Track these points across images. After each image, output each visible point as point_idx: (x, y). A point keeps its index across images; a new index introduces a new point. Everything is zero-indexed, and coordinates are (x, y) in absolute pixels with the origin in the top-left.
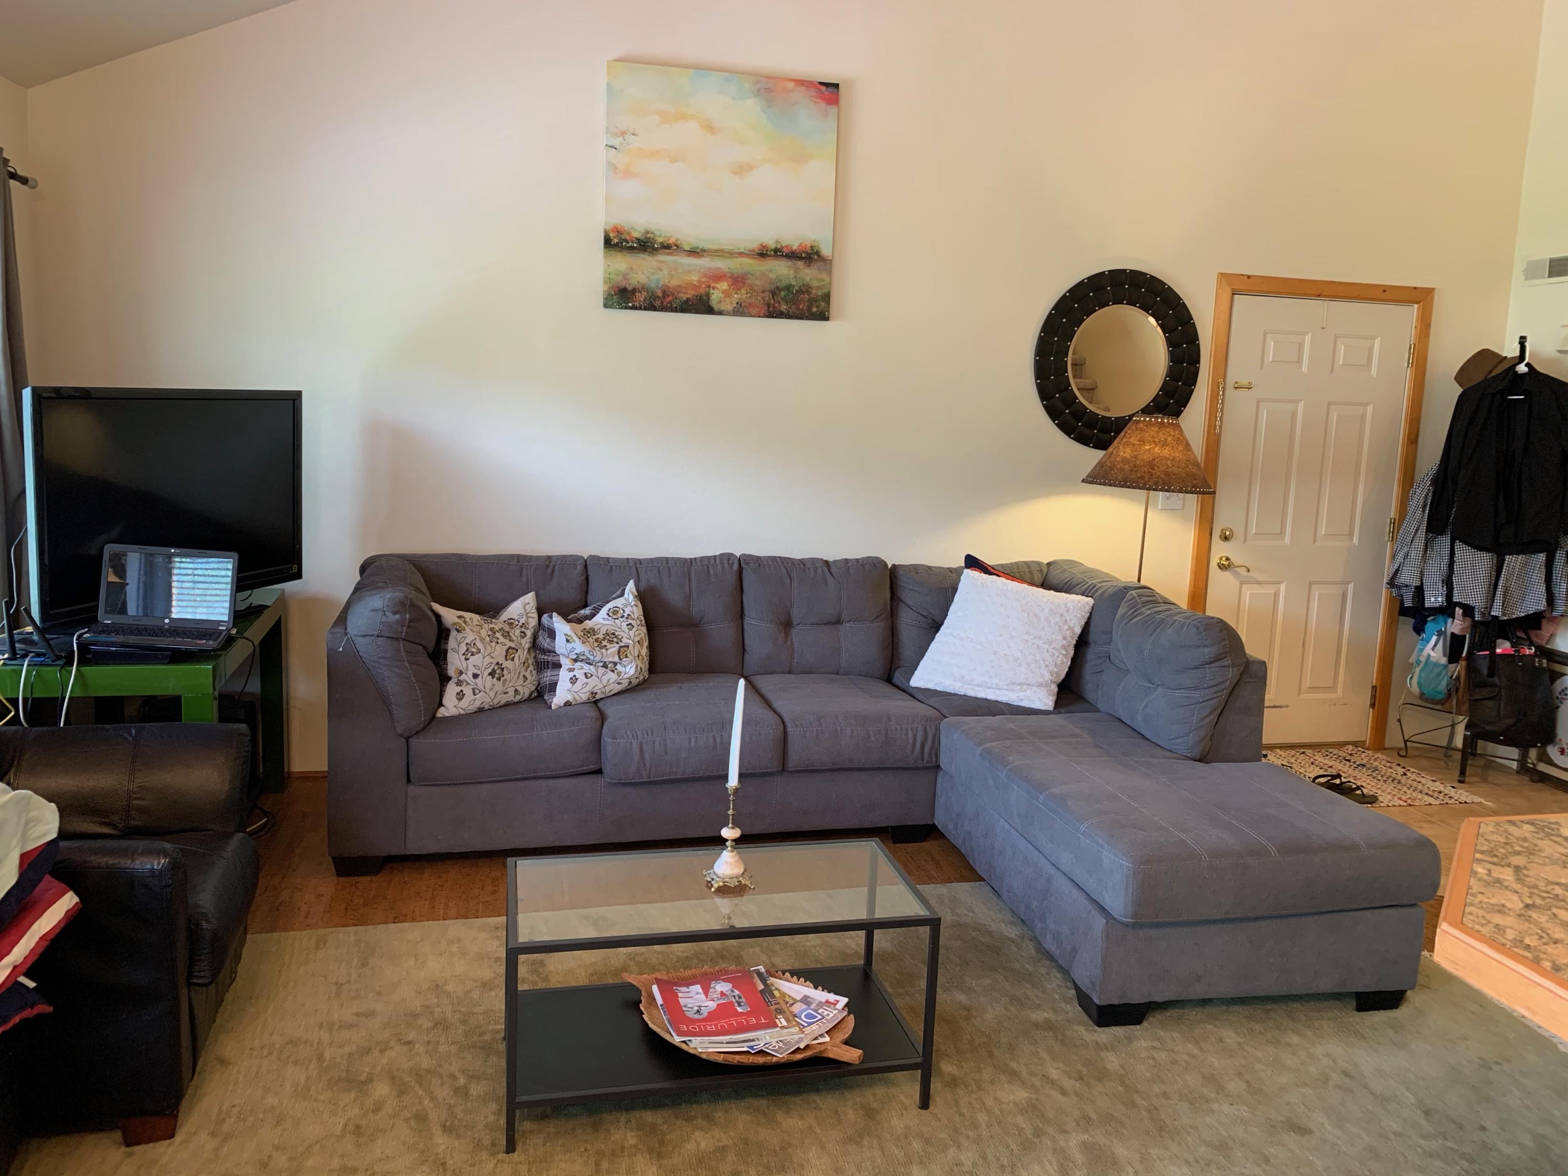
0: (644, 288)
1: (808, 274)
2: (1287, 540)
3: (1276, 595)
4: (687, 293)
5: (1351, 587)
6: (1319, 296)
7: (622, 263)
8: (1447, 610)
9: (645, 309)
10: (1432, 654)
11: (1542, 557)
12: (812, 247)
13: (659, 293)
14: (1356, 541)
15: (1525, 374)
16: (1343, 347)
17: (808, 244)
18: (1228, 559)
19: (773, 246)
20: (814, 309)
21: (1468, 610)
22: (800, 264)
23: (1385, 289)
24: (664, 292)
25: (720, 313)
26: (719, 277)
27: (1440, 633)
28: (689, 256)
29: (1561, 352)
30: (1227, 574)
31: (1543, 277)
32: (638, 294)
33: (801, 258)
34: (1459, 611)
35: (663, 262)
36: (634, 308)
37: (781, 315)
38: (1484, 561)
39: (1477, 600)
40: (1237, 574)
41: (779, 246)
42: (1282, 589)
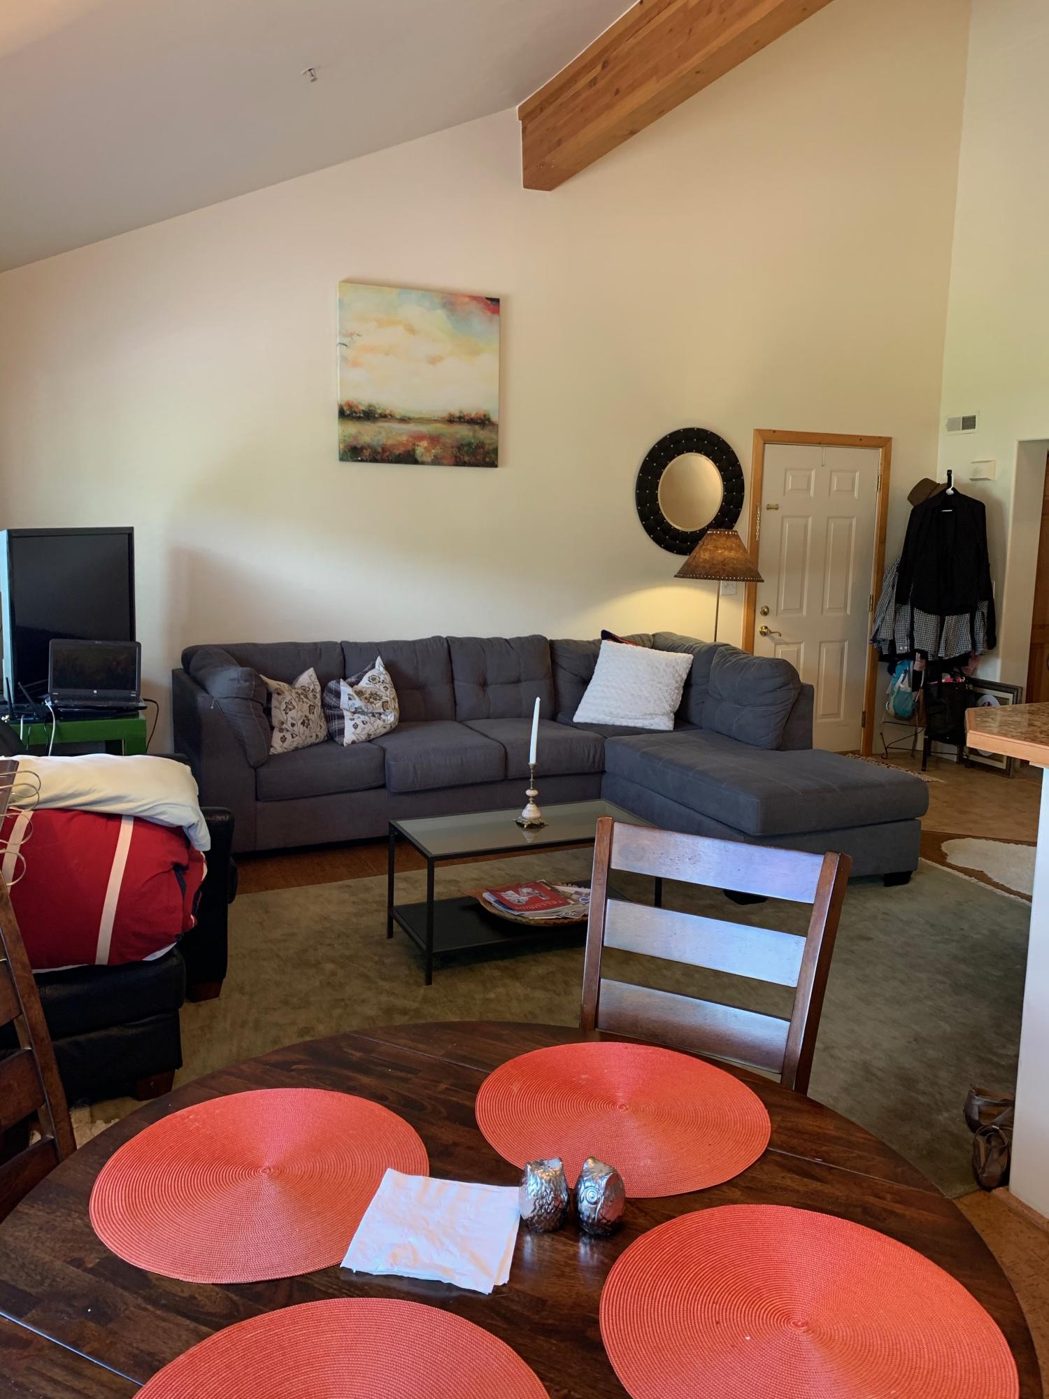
0: (369, 446)
1: (483, 434)
2: (804, 613)
3: (798, 652)
4: (398, 449)
5: (846, 644)
6: (819, 443)
7: (352, 428)
8: (910, 656)
9: (371, 461)
10: (902, 686)
11: (967, 616)
12: (485, 416)
13: (380, 450)
14: (848, 612)
15: (952, 495)
16: (836, 479)
17: (482, 413)
18: (766, 628)
19: (457, 414)
20: (487, 460)
21: (924, 654)
22: (477, 427)
23: (861, 438)
24: (383, 449)
25: (423, 463)
26: (421, 437)
27: (906, 672)
28: (399, 422)
29: (972, 480)
30: (766, 638)
31: (959, 429)
32: (365, 451)
33: (478, 424)
34: (918, 655)
35: (381, 427)
36: (362, 461)
37: (464, 464)
38: (932, 620)
39: (929, 647)
40: (772, 639)
41: (462, 415)
42: (802, 646)
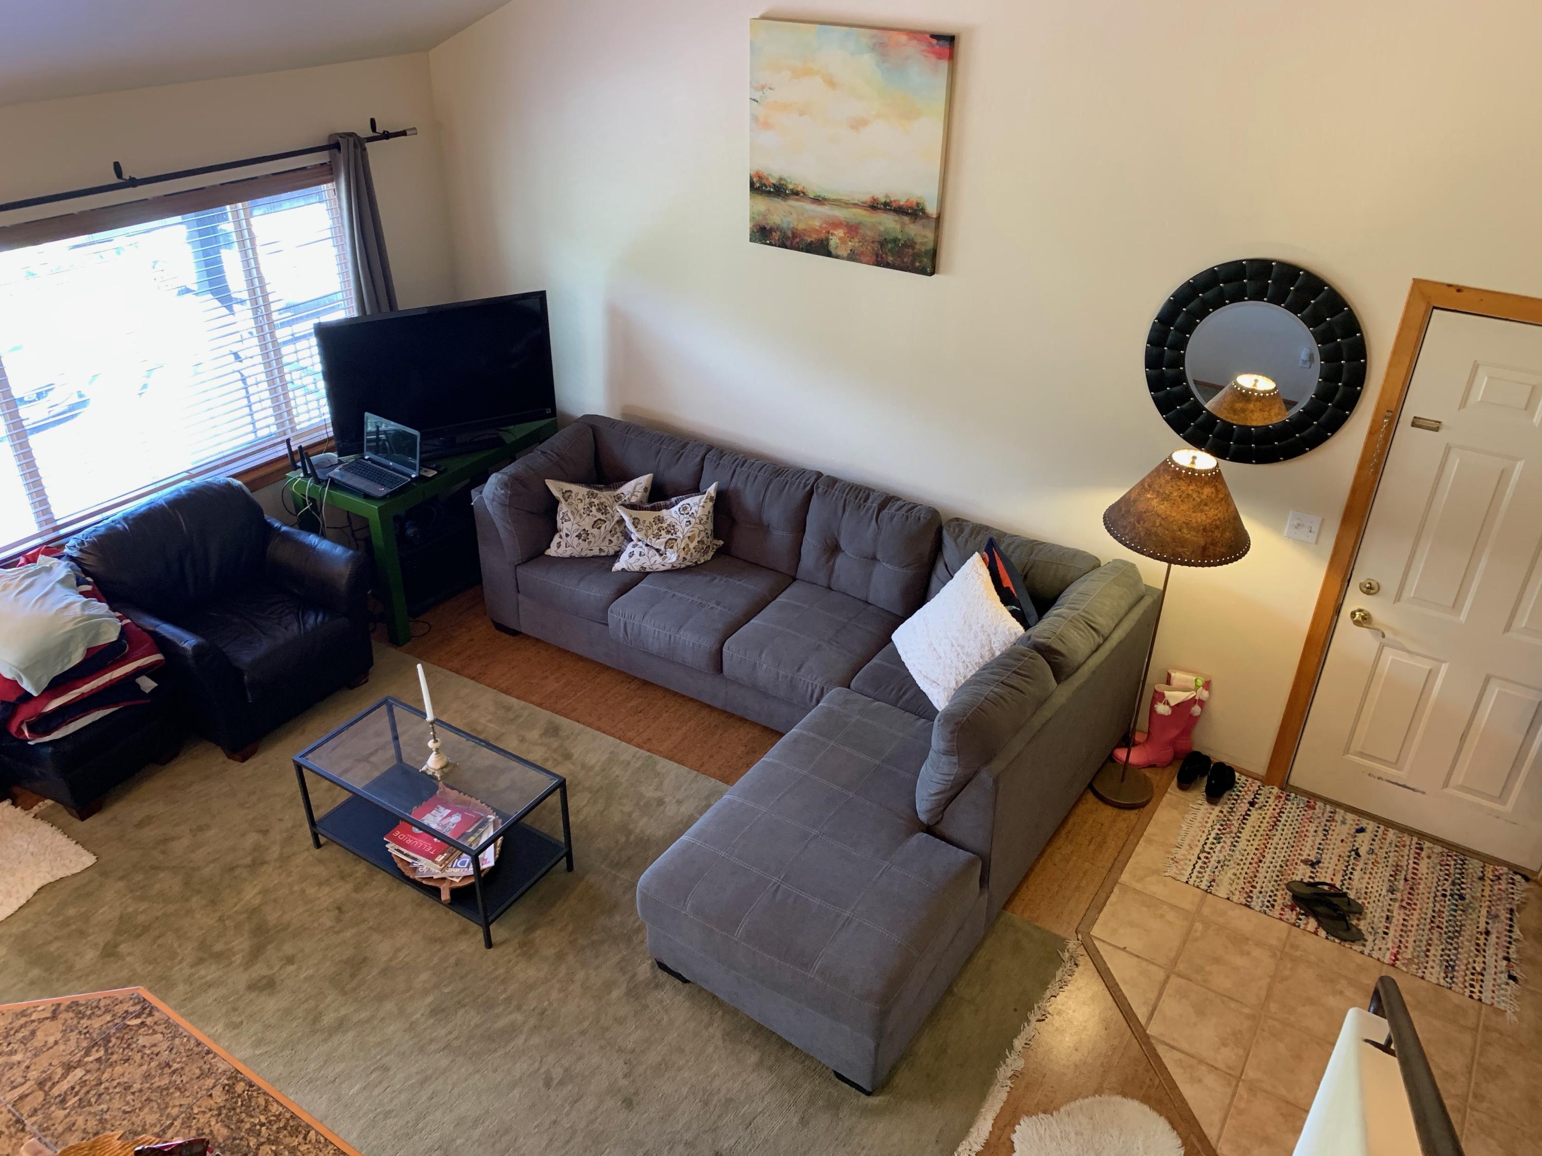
0: (778, 228)
1: (914, 230)
2: (1463, 617)
3: (1431, 675)
4: (810, 237)
7: (763, 204)
9: (779, 246)
12: (918, 204)
13: (790, 235)
17: (914, 200)
18: (1369, 614)
19: (883, 200)
20: (917, 264)
22: (906, 219)
24: (793, 233)
25: (837, 257)
26: (837, 225)
28: (813, 203)
32: (774, 234)
33: (907, 214)
35: (791, 206)
36: (771, 244)
37: (888, 265)
40: (1378, 634)
41: (888, 201)
42: (1444, 667)
